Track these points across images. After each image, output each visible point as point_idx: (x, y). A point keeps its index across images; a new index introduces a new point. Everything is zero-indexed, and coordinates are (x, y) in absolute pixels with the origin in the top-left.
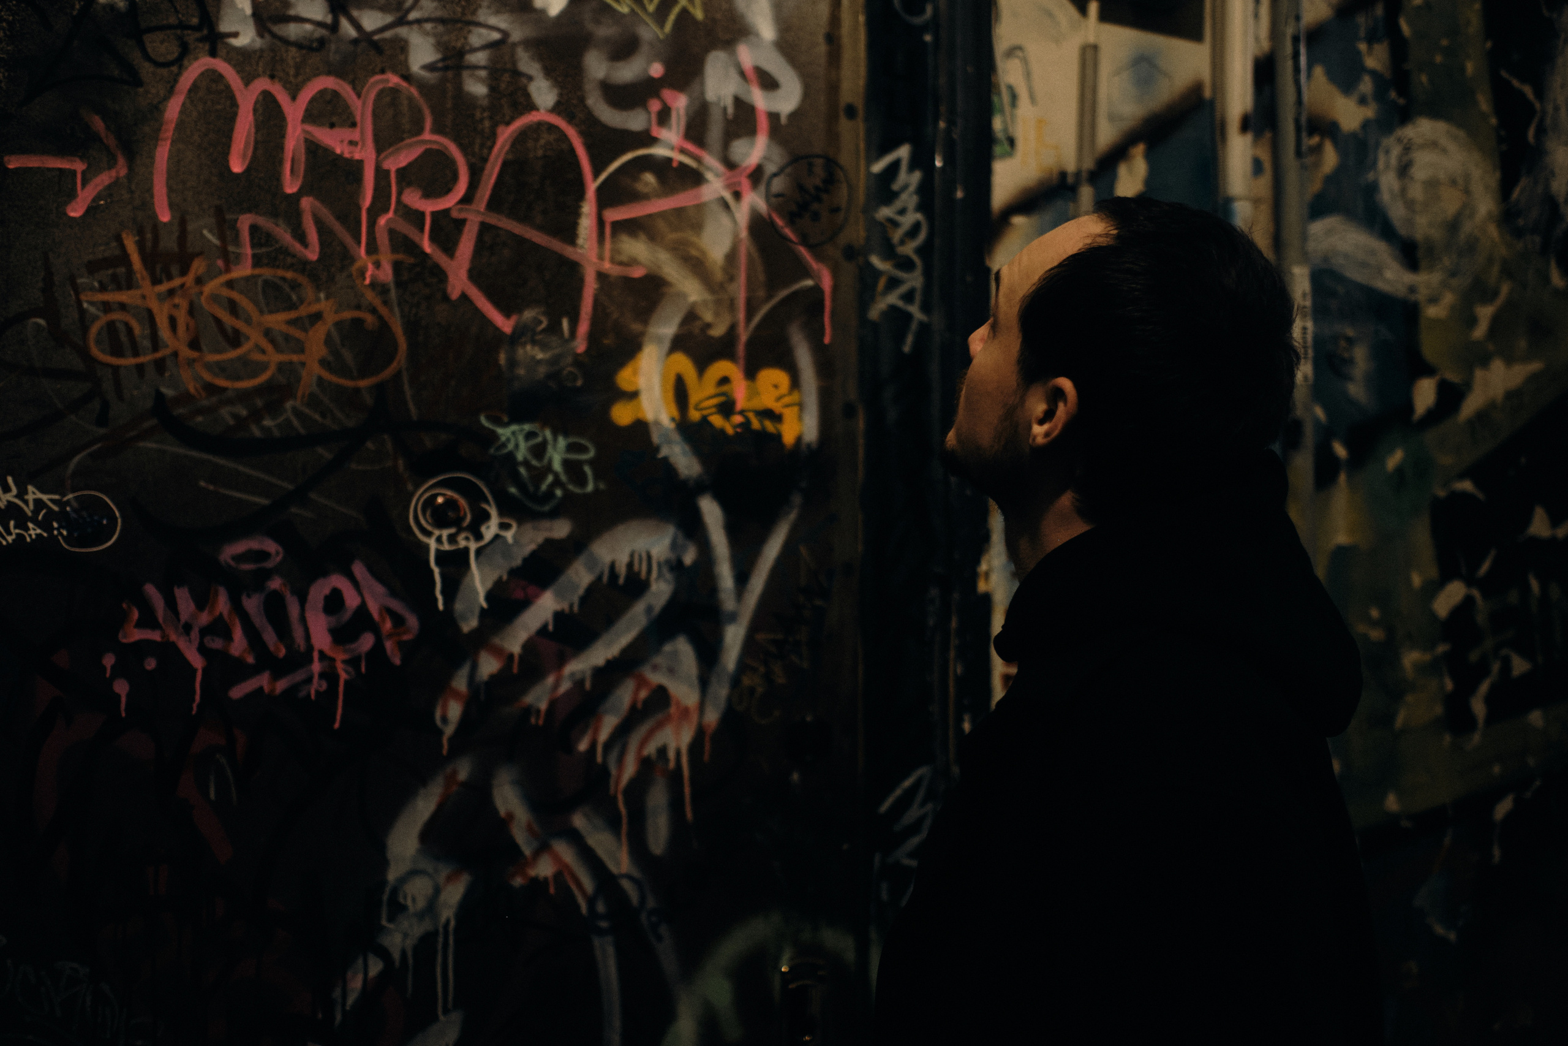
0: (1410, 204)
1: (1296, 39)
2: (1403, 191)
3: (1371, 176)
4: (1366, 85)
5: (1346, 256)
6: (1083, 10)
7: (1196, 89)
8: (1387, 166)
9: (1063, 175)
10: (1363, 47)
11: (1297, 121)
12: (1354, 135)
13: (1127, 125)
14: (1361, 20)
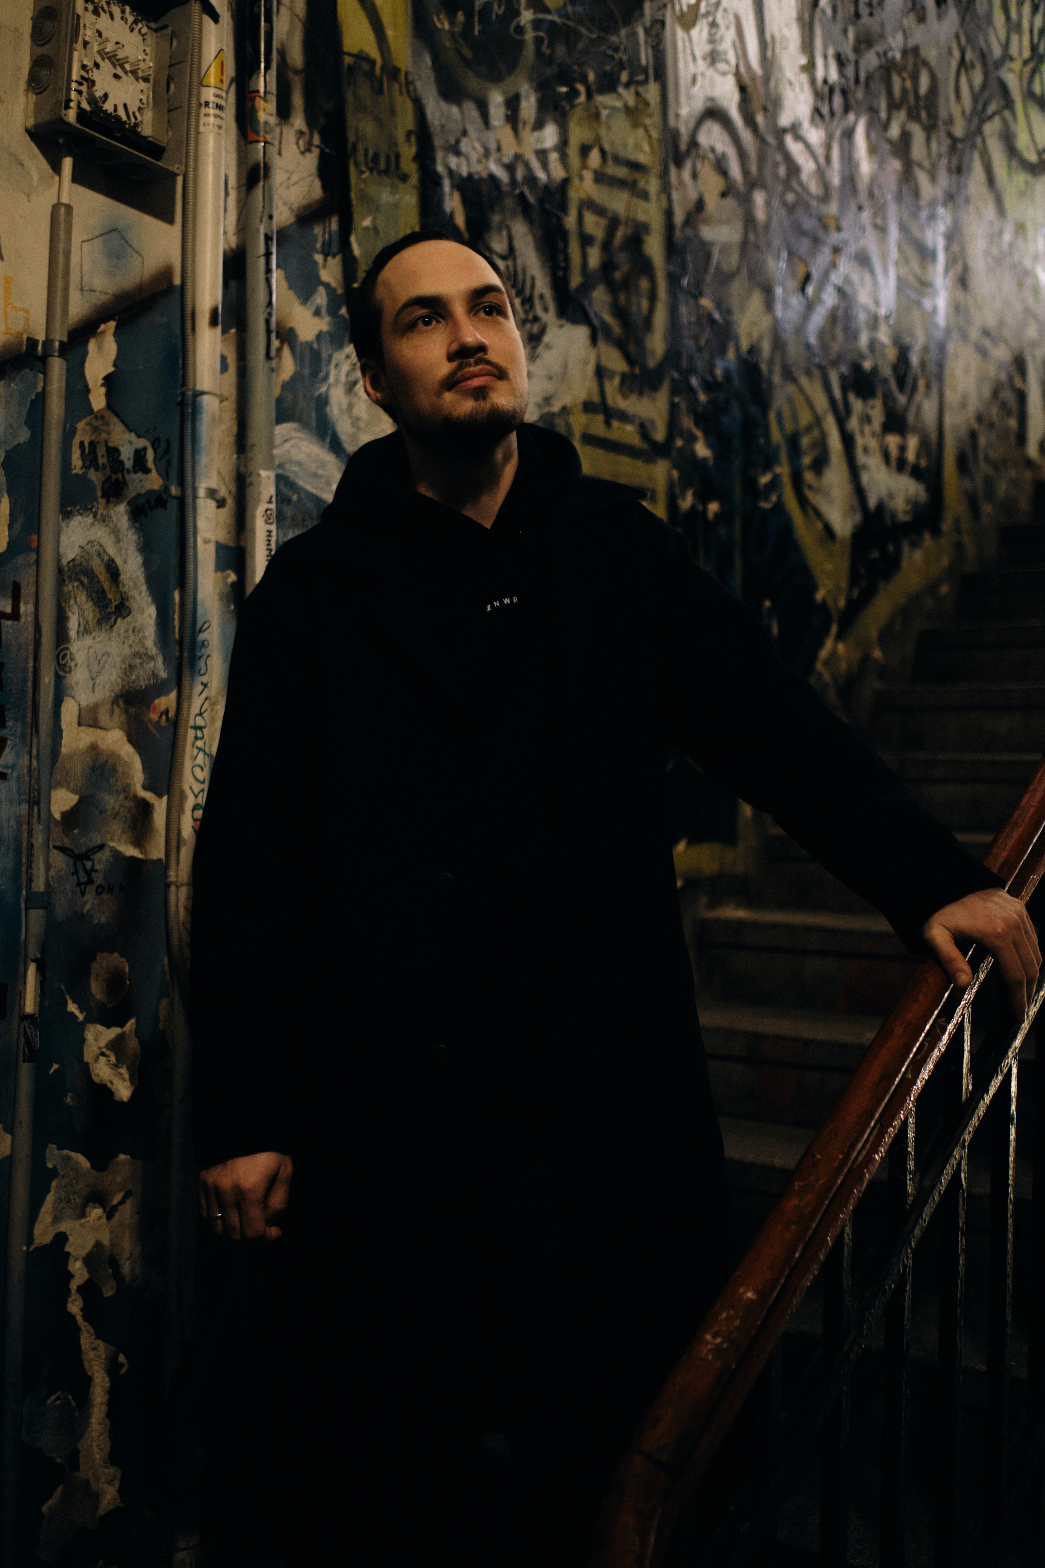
0: (355, 422)
1: (268, 238)
2: (350, 406)
3: (324, 389)
4: (321, 298)
5: (299, 464)
6: (57, 168)
7: (166, 273)
8: (337, 380)
9: (32, 343)
10: (319, 258)
11: (268, 322)
12: (309, 344)
13: (99, 299)
14: (318, 230)
